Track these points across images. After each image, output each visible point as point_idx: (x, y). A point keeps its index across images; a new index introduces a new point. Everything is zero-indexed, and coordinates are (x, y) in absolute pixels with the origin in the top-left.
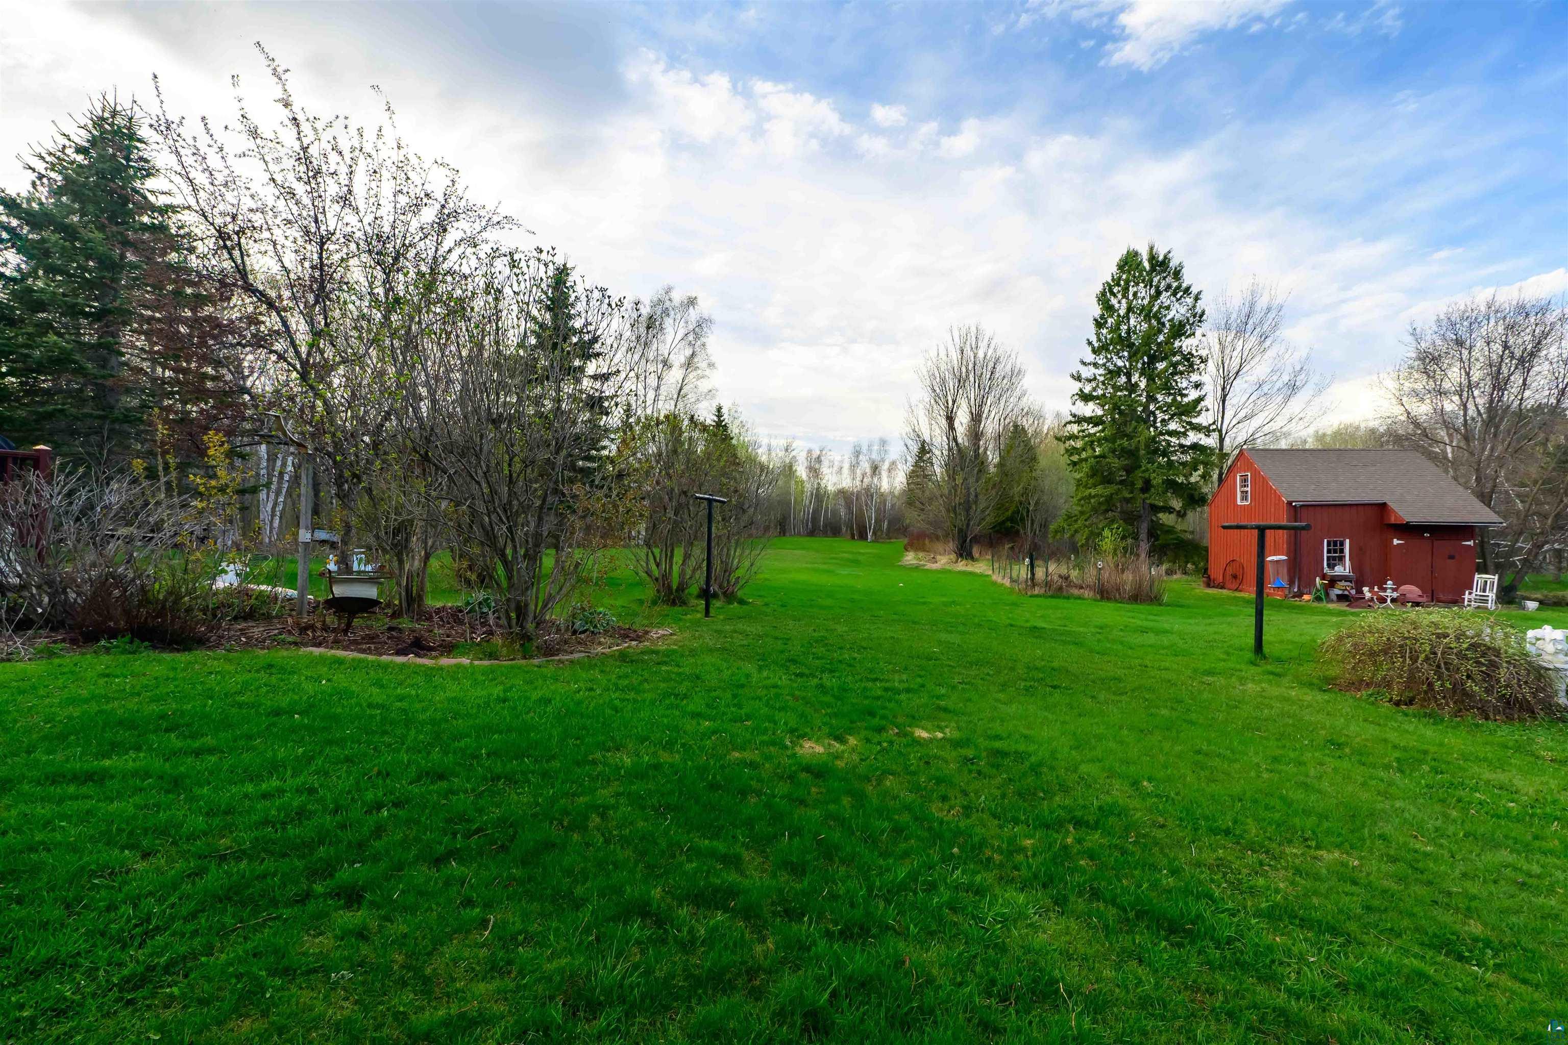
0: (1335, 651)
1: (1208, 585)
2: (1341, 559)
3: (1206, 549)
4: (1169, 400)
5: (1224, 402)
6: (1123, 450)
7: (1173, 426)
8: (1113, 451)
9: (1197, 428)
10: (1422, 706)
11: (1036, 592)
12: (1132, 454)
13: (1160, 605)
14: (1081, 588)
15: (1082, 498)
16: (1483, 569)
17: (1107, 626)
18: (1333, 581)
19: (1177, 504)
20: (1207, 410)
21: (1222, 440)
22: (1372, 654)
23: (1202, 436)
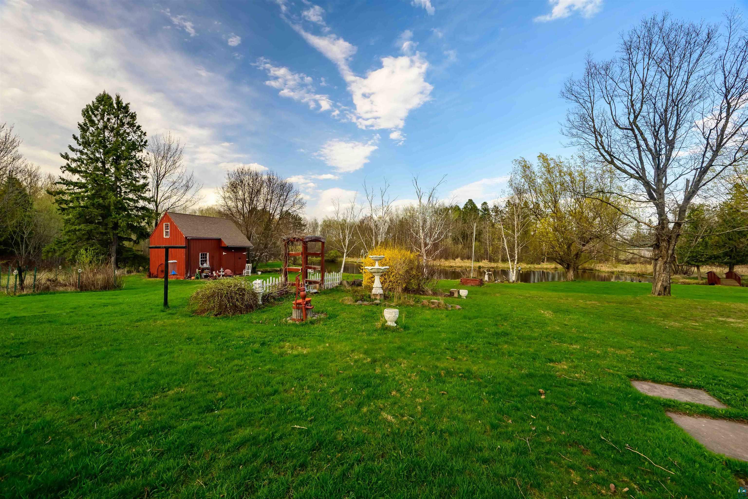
0: (196, 298)
1: (150, 276)
2: (206, 261)
3: (149, 259)
4: (128, 182)
5: (157, 188)
6: (99, 204)
7: (131, 196)
8: (93, 205)
9: (144, 199)
10: (224, 314)
11: (25, 292)
12: (106, 208)
13: (121, 290)
14: (65, 285)
15: (69, 231)
16: (248, 262)
17: (79, 307)
18: (203, 270)
19: (134, 237)
20: (150, 191)
21: (157, 207)
22: (208, 298)
23: (147, 203)
